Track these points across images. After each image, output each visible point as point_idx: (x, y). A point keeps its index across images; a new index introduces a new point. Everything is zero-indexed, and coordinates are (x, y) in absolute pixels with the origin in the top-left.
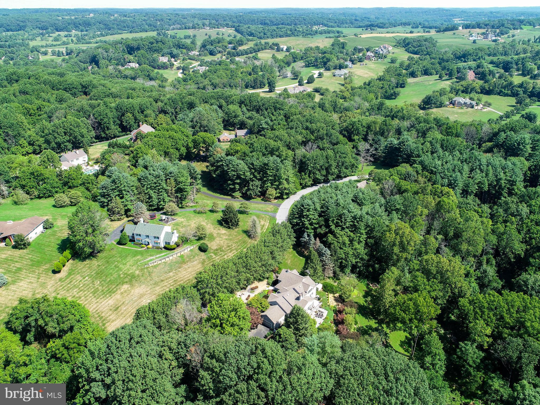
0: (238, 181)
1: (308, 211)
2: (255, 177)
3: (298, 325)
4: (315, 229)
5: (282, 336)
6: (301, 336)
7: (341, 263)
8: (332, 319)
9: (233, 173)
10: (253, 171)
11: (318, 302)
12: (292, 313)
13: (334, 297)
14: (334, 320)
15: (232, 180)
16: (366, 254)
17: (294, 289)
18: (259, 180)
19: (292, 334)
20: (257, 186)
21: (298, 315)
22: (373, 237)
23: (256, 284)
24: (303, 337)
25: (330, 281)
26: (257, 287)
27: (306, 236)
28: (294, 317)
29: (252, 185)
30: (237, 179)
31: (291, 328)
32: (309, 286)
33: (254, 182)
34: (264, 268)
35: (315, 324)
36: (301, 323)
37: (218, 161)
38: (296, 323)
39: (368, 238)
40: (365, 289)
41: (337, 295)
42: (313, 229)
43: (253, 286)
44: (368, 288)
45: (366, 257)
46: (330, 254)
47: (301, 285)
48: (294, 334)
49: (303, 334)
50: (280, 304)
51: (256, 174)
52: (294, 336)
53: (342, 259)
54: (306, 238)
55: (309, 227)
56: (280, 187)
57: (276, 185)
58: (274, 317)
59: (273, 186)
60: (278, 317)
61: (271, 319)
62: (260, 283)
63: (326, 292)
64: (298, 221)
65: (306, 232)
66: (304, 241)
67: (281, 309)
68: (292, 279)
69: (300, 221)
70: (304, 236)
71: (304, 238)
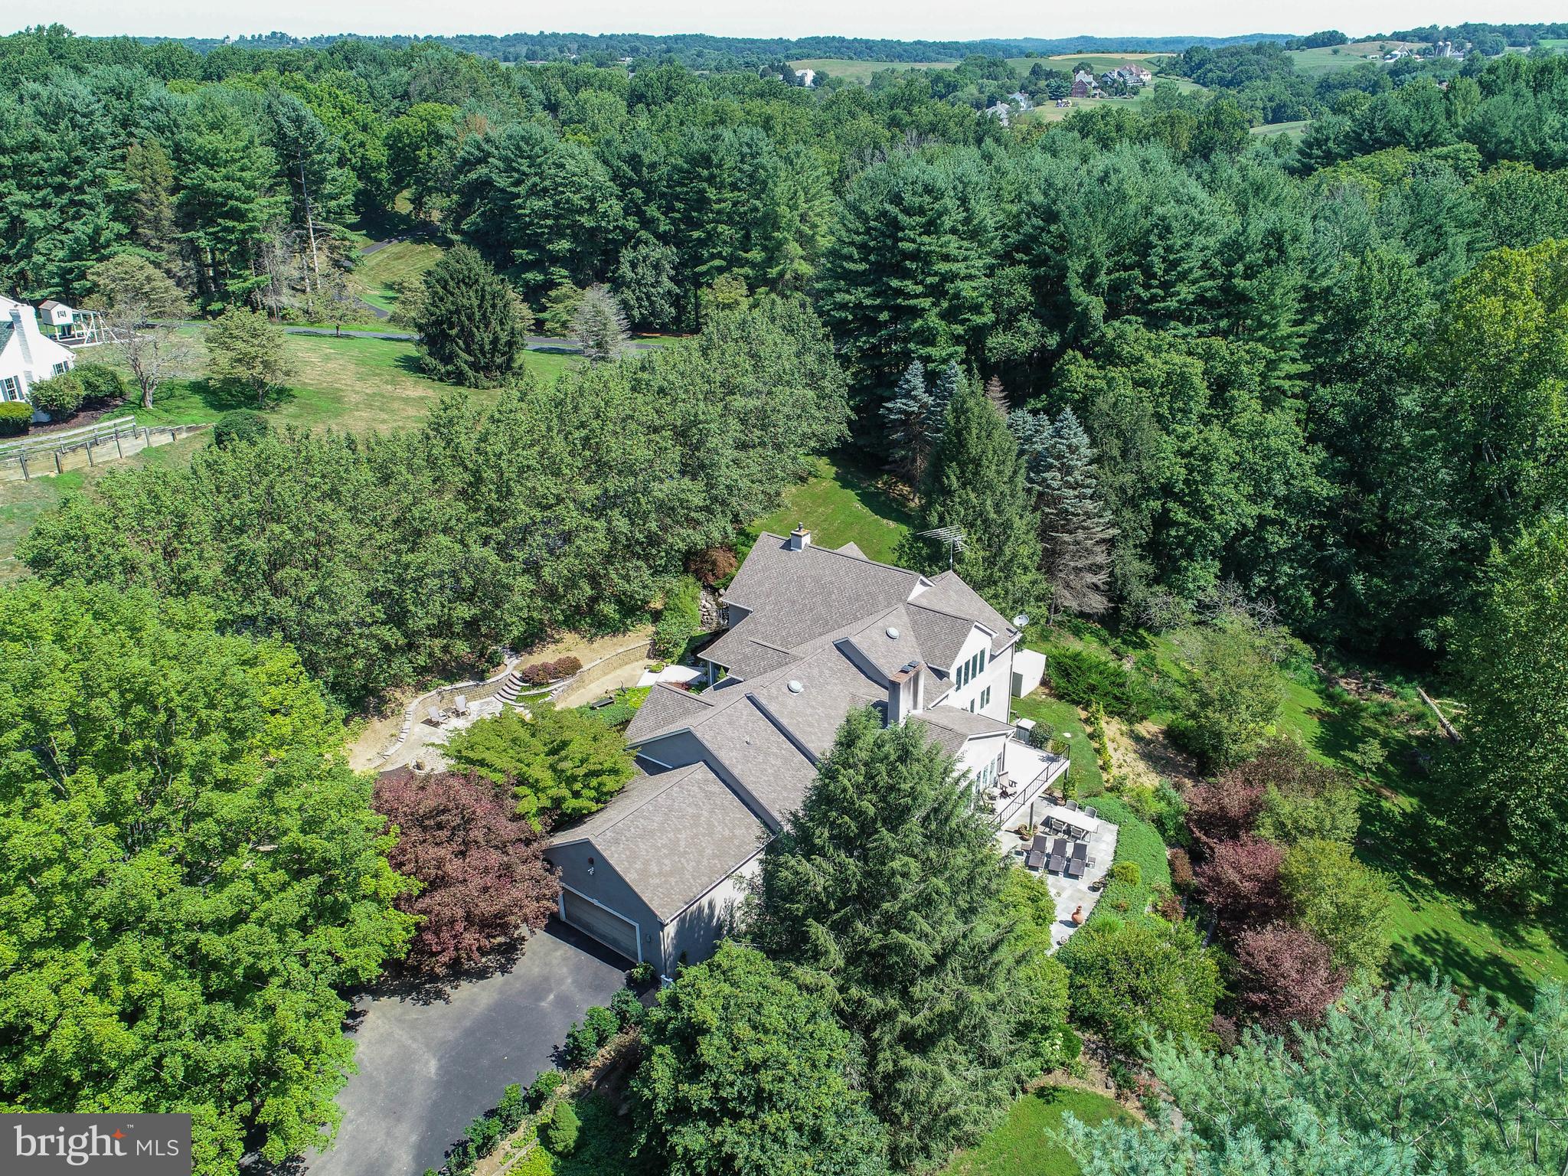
0: (564, 245)
1: (931, 227)
2: (647, 223)
3: (890, 922)
4: (975, 340)
5: (708, 1050)
6: (917, 1042)
7: (1162, 521)
8: (1164, 881)
9: (538, 204)
10: (639, 193)
11: (1035, 754)
12: (823, 800)
13: (1138, 739)
14: (1178, 887)
15: (533, 243)
16: (1319, 470)
17: (845, 649)
18: (664, 238)
19: (828, 1027)
20: (657, 267)
21: (895, 817)
22: (1348, 372)
23: (569, 645)
24: (946, 1054)
25: (1090, 648)
26: (570, 668)
27: (918, 382)
28: (844, 842)
29: (634, 266)
30: (558, 233)
31: (817, 954)
32: (960, 626)
33: (643, 250)
34: (622, 524)
35: (1042, 918)
36: (926, 902)
37: (467, 164)
38: (866, 901)
39: (1319, 375)
40: (1317, 703)
41: (1149, 728)
42: (957, 340)
43: (547, 656)
44: (1331, 698)
45: (1324, 489)
46: (1087, 452)
47: (897, 624)
48: (850, 1018)
49: (947, 1023)
50: (727, 757)
51: (652, 211)
52: (845, 1045)
53: (1167, 491)
54: (914, 398)
55: (940, 325)
56: (773, 272)
57: (753, 265)
58: (660, 863)
59: (735, 270)
60: (705, 862)
61: (630, 878)
62: (595, 645)
63: (1078, 703)
64: (868, 302)
65: (920, 358)
66: (905, 412)
67: (731, 796)
68: (830, 593)
69: (878, 301)
70: (908, 381)
71: (908, 395)
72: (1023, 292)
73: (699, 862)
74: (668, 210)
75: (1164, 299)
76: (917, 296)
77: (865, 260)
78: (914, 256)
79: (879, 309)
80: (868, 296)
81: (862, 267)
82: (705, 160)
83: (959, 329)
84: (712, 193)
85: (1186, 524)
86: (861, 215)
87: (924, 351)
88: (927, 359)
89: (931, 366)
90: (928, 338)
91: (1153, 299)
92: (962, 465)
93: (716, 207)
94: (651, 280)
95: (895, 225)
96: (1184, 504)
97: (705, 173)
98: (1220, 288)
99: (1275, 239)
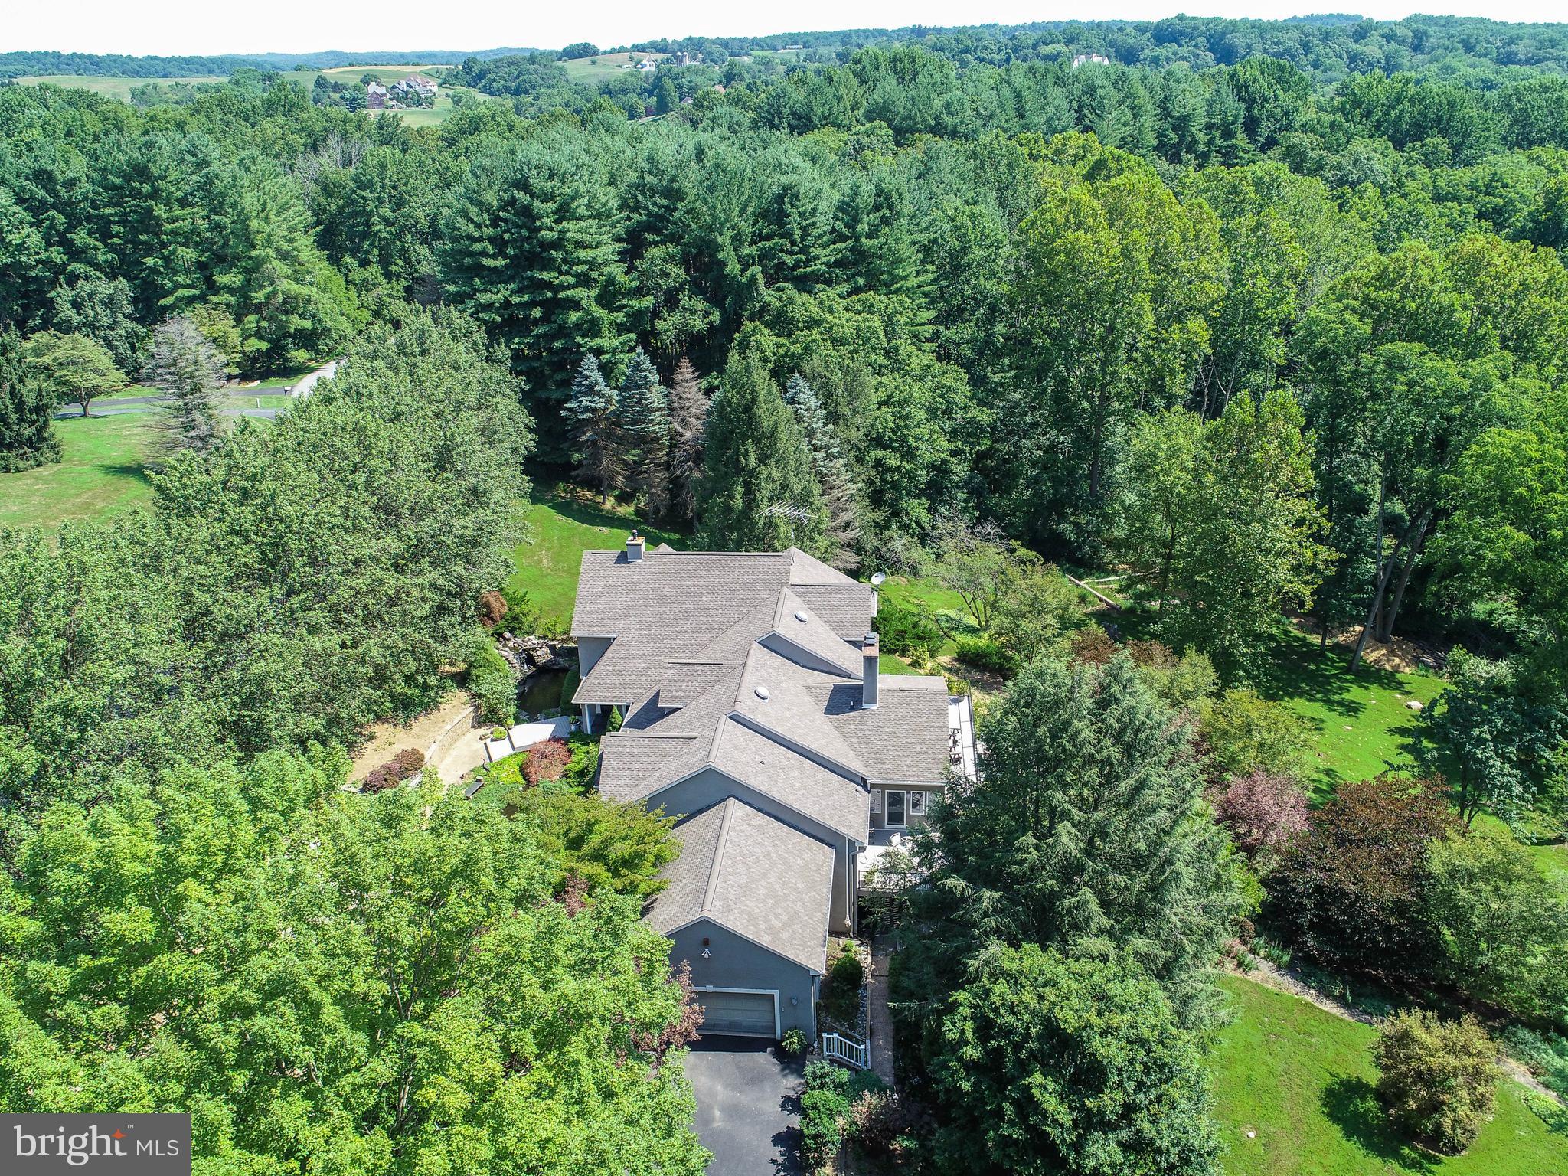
1: (565, 213)
2: (78, 253)
4: (641, 327)
17: (771, 644)
18: (107, 270)
26: (409, 763)
27: (597, 376)
29: (78, 306)
33: (84, 286)
47: (797, 607)
50: (758, 782)
51: (81, 238)
53: (879, 440)
54: (599, 394)
55: (599, 312)
56: (259, 296)
57: (231, 291)
58: (777, 916)
59: (214, 299)
60: (806, 898)
61: (765, 941)
62: (416, 729)
63: (894, 652)
64: (515, 300)
65: (591, 350)
66: (593, 410)
67: (777, 823)
68: (700, 596)
69: (526, 298)
70: (586, 377)
71: (590, 390)
72: (678, 273)
73: (802, 900)
74: (104, 236)
75: (806, 264)
76: (569, 287)
77: (501, 253)
78: (558, 244)
79: (532, 304)
80: (513, 292)
81: (500, 262)
82: (141, 171)
83: (620, 317)
84: (160, 211)
85: (898, 469)
86: (483, 206)
87: (594, 343)
88: (599, 352)
89: (605, 358)
90: (592, 328)
91: (797, 265)
92: (757, 443)
93: (169, 227)
94: (107, 321)
95: (526, 212)
96: (895, 450)
97: (147, 188)
98: (852, 250)
99: (883, 199)
